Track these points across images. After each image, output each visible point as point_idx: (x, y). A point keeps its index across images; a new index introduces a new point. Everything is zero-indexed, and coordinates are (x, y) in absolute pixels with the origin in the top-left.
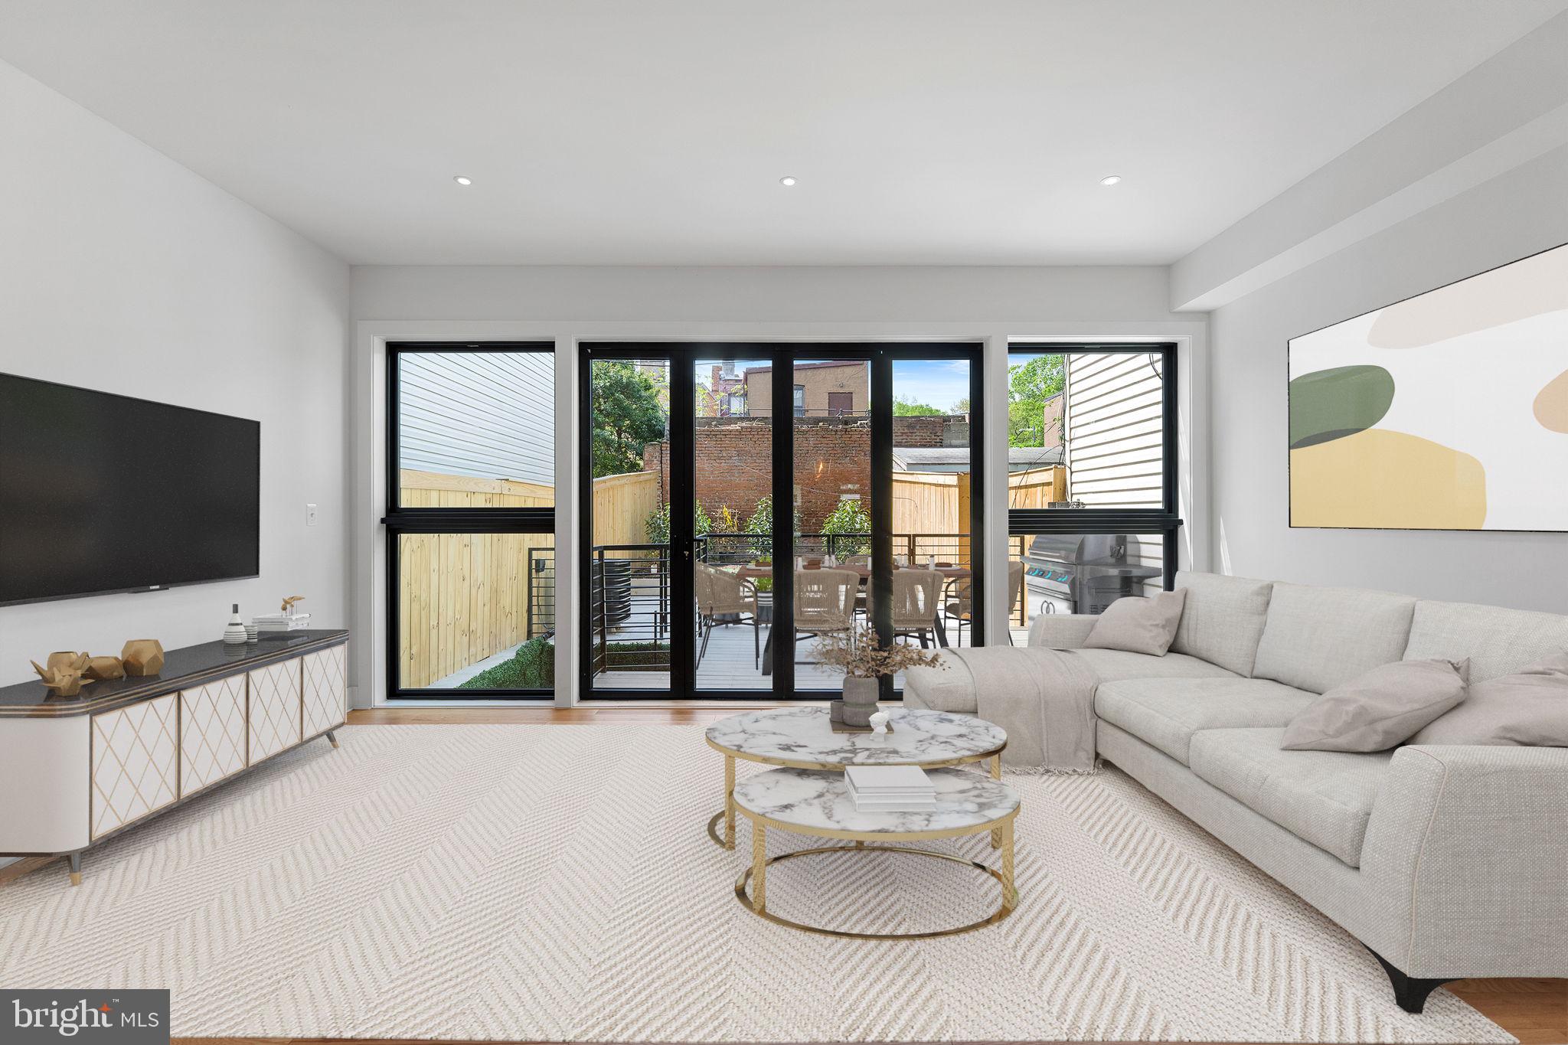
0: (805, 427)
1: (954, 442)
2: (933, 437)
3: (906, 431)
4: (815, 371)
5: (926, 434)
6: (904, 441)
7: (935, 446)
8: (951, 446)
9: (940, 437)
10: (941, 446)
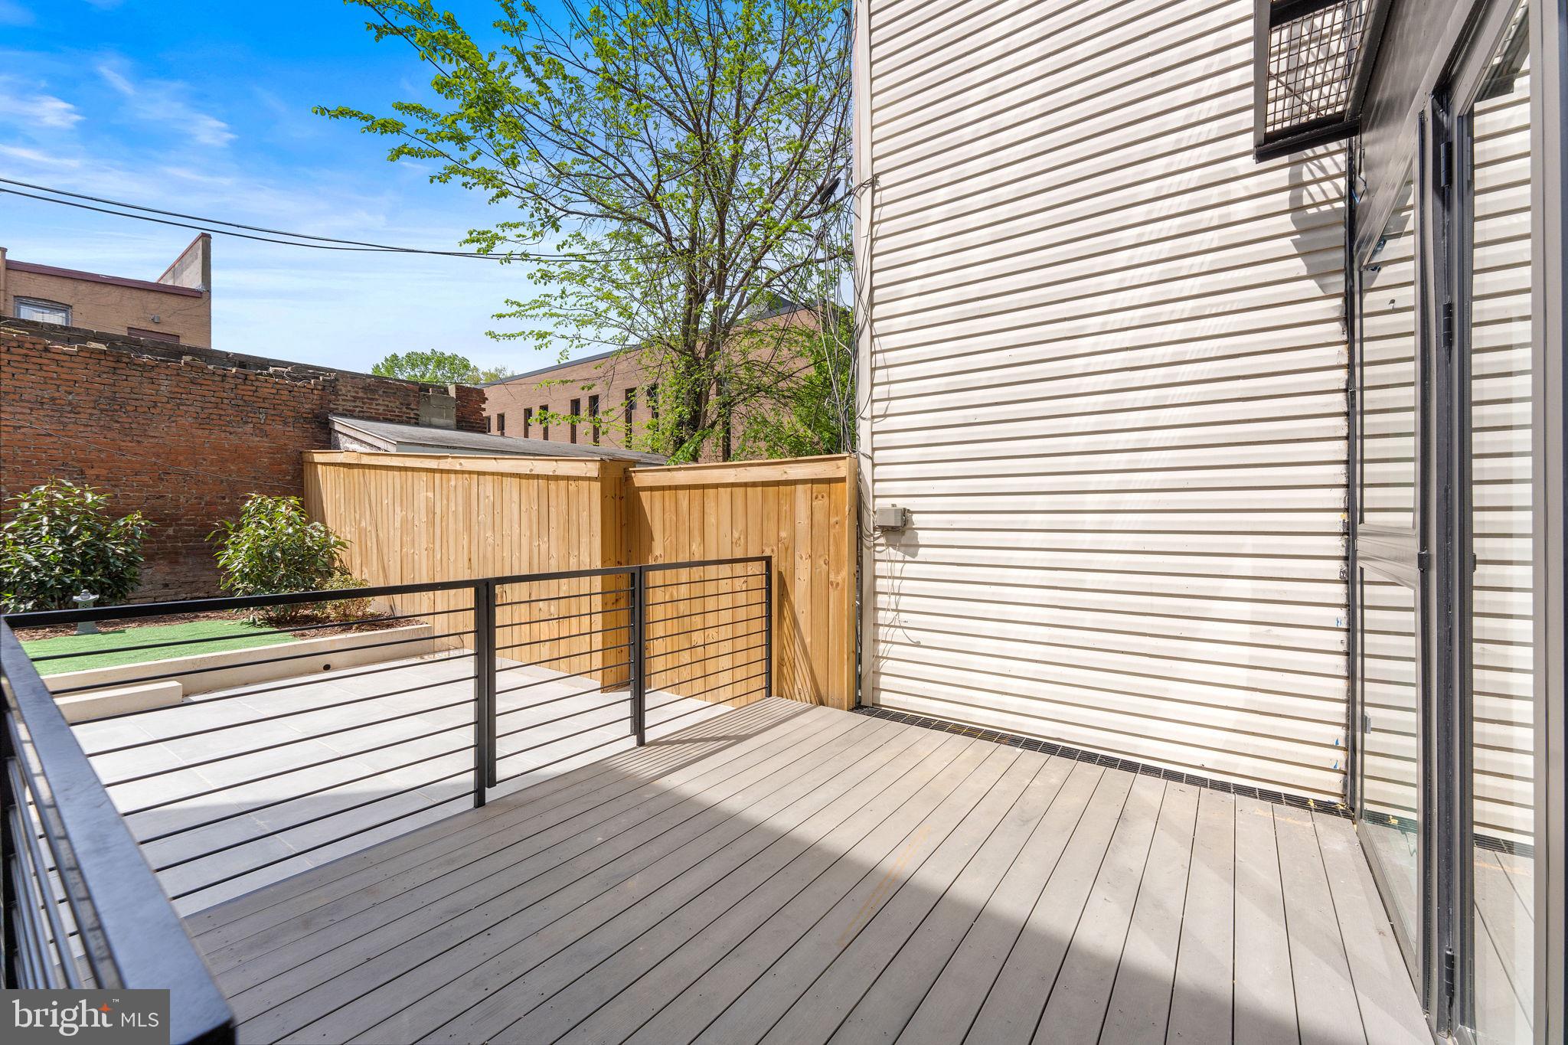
0: (146, 358)
1: (435, 420)
2: (404, 410)
3: (361, 395)
4: (97, 288)
5: (394, 404)
6: (358, 409)
7: (407, 423)
8: (430, 426)
9: (416, 412)
10: (417, 424)
